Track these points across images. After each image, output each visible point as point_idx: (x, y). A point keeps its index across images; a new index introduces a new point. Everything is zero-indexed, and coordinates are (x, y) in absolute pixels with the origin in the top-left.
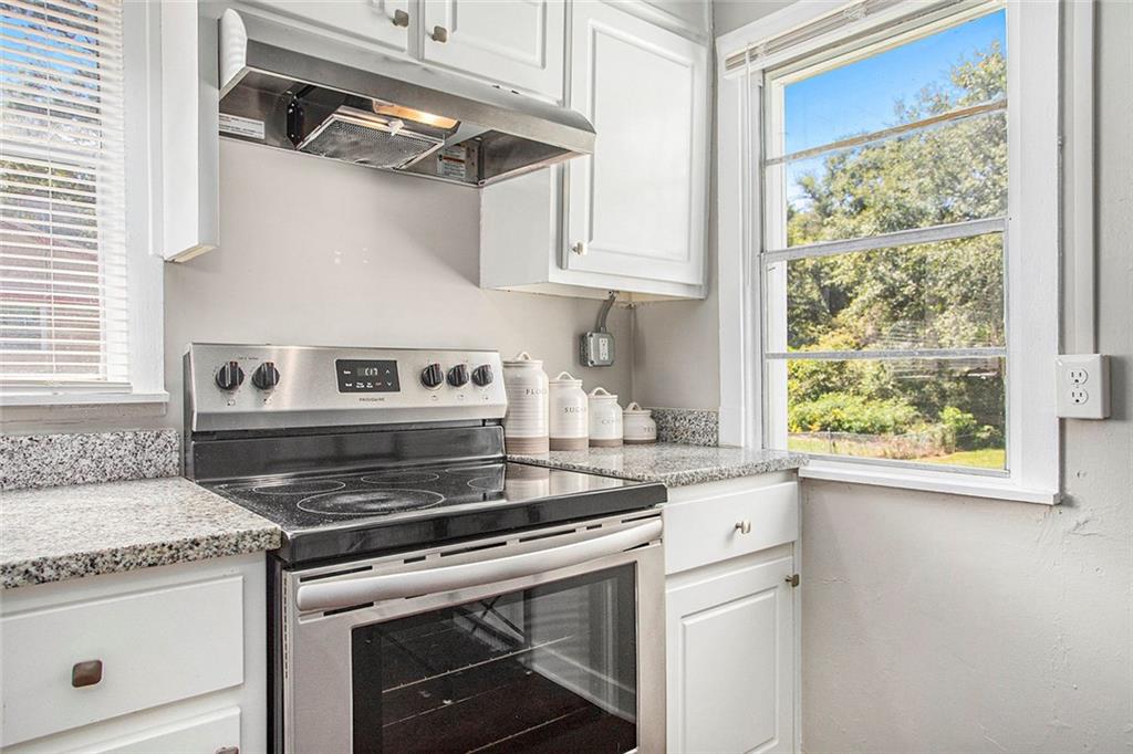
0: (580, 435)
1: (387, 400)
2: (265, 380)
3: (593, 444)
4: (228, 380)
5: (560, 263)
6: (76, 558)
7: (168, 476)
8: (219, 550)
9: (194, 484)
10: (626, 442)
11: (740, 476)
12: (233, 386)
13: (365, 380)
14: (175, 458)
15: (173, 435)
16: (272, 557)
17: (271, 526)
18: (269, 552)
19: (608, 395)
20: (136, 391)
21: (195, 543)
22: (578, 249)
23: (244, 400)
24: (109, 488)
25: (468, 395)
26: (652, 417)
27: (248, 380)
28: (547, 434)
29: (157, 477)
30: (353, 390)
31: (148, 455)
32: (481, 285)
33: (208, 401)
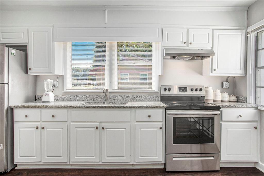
0: (219, 99)
1: (185, 93)
2: (169, 90)
3: (222, 101)
4: (165, 90)
5: (212, 72)
6: (149, 106)
7: (159, 101)
8: (161, 107)
9: (161, 102)
10: (229, 101)
11: (240, 107)
12: (165, 91)
13: (182, 90)
14: (160, 99)
15: (159, 96)
16: (166, 108)
17: (165, 105)
18: (165, 108)
19: (226, 93)
20: (155, 91)
21: (158, 106)
22: (215, 70)
23: (167, 92)
24: (153, 102)
25: (198, 92)
26: (236, 97)
27: (167, 90)
28: (212, 99)
29: (158, 101)
30: (181, 91)
31: (157, 98)
32: (203, 75)
33: (163, 92)
